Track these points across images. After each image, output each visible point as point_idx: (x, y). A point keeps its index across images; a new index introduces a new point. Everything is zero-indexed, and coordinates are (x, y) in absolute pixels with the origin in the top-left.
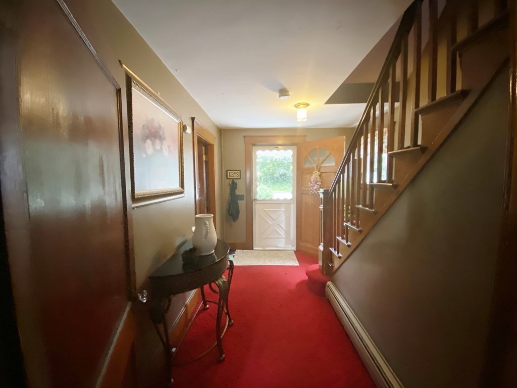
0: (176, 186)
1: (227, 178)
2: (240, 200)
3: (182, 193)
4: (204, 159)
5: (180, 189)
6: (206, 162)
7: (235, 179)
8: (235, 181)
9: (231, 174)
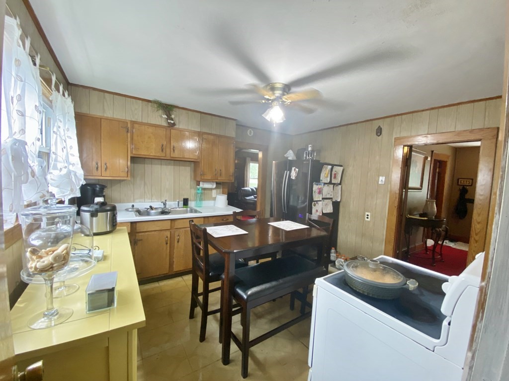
0: (418, 186)
1: (458, 185)
2: (470, 203)
3: (421, 189)
4: (437, 171)
5: (420, 187)
6: (439, 173)
7: (466, 185)
8: (465, 187)
9: (462, 182)
